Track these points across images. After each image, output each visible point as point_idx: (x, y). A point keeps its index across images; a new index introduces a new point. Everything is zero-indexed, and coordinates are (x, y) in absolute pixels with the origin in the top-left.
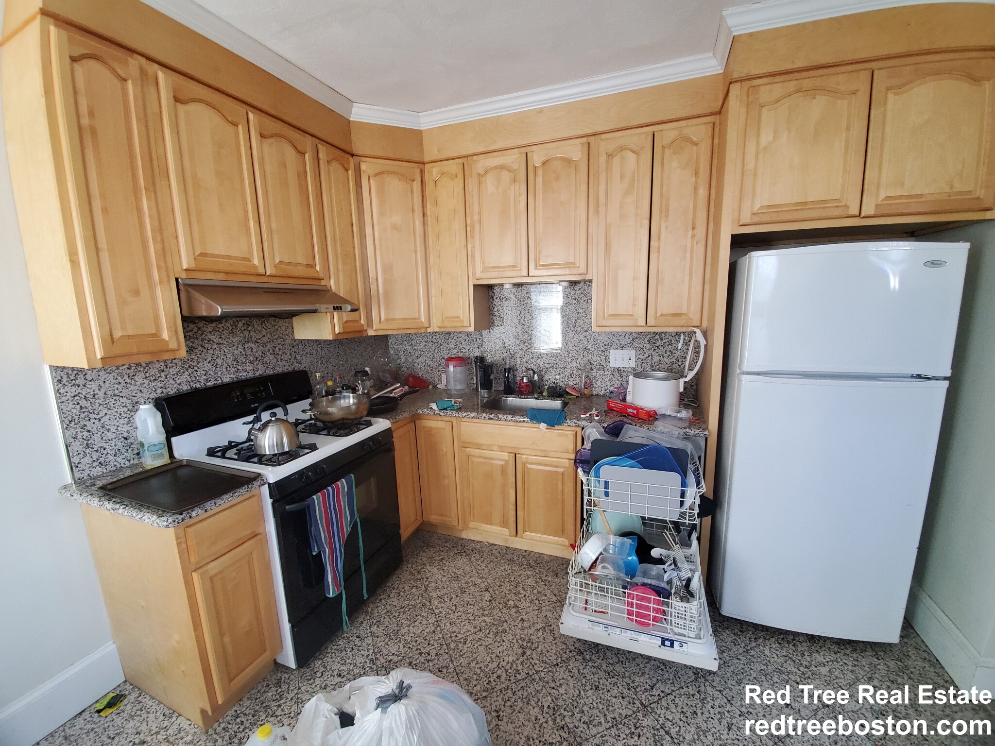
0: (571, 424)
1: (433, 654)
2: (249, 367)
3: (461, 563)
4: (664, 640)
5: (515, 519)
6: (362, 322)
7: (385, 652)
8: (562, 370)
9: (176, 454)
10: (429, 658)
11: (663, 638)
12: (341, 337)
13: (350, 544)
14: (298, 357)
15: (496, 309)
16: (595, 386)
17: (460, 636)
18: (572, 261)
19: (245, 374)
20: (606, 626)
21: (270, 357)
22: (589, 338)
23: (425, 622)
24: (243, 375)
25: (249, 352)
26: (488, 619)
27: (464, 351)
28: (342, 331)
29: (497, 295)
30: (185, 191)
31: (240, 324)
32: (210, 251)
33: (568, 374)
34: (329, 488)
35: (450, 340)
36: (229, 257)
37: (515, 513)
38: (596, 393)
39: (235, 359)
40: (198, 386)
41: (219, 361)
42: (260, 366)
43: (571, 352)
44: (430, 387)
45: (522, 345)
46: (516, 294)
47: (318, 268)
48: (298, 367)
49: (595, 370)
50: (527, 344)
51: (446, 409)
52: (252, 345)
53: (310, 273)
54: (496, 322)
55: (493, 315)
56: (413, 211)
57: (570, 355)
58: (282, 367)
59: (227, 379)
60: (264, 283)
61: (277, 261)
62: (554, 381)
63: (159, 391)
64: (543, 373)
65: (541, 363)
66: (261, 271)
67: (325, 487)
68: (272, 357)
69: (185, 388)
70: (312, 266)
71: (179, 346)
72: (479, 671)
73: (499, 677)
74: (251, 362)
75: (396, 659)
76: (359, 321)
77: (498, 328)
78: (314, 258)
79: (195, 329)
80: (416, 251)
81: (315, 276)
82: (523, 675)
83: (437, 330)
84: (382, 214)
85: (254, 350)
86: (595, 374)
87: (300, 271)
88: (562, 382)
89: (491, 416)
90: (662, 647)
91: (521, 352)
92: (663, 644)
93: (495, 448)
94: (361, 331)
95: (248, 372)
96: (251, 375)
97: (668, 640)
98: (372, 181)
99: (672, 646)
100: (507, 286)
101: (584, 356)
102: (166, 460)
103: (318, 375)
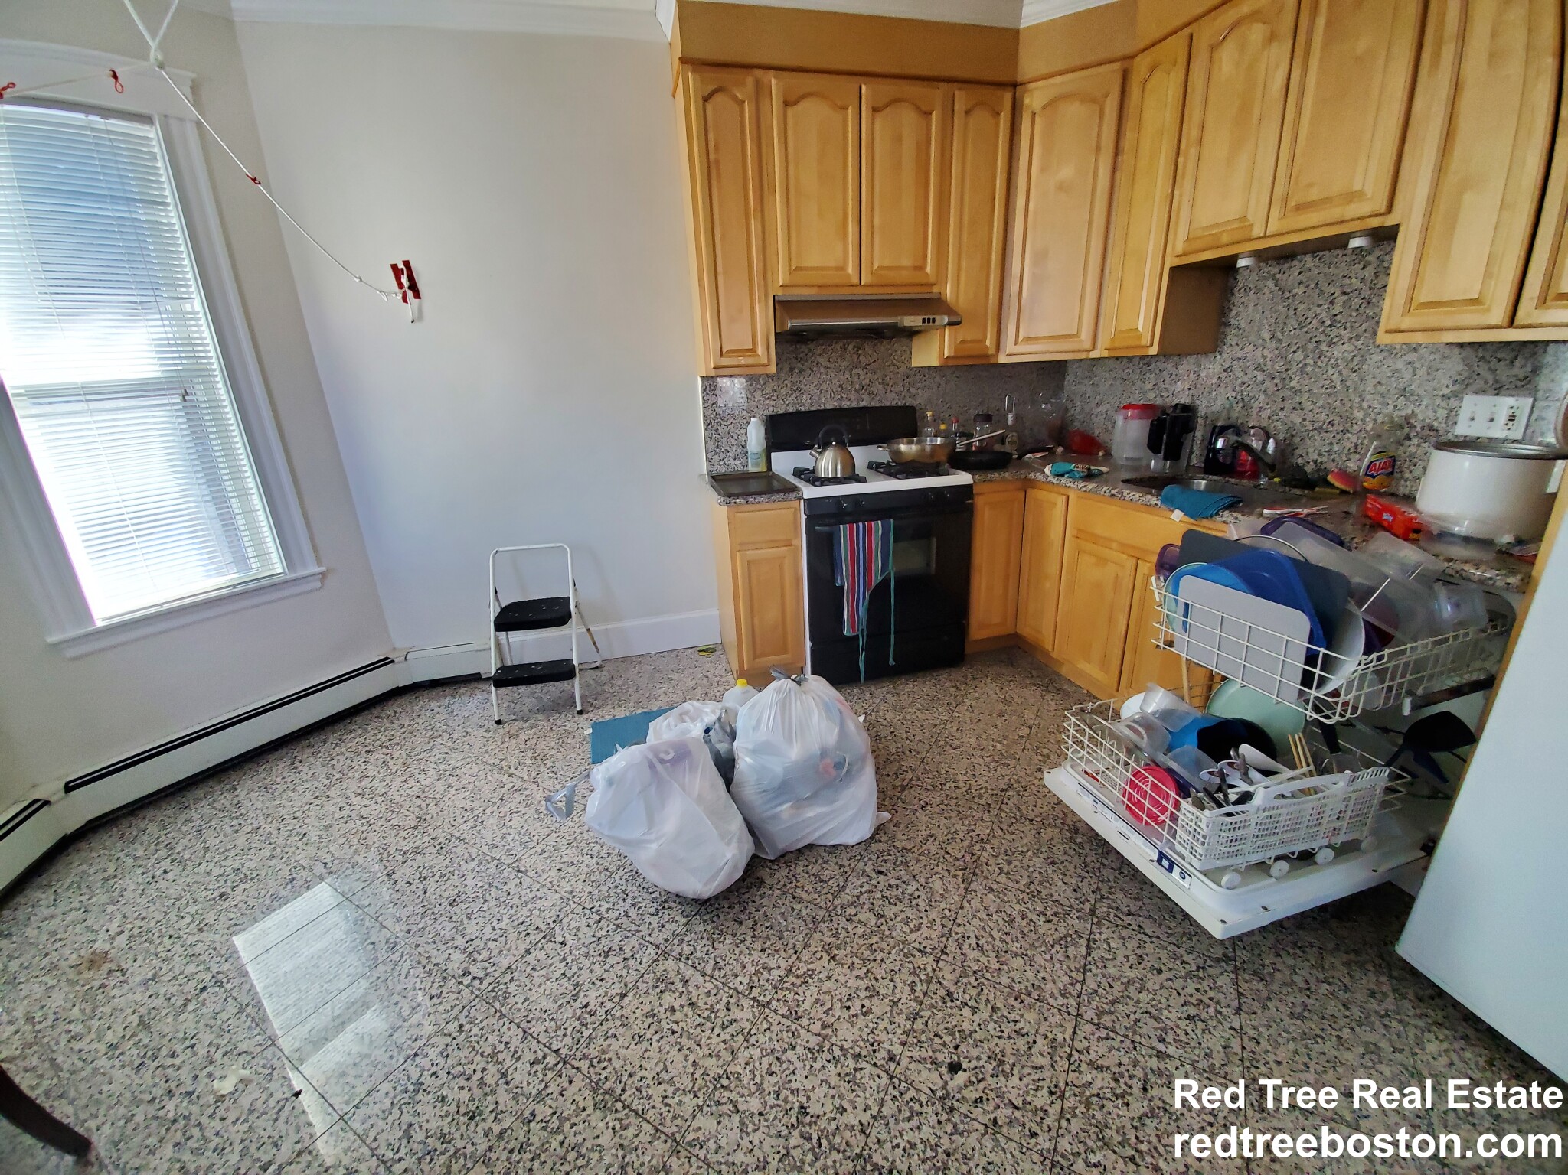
0: (1228, 520)
1: (917, 738)
2: (853, 395)
3: (1031, 694)
4: (1162, 856)
5: (1119, 662)
6: (988, 343)
7: (881, 714)
8: (1339, 437)
9: (774, 468)
10: (911, 738)
11: (1160, 852)
12: (950, 363)
13: (879, 593)
14: (913, 390)
15: (1234, 313)
16: (1407, 475)
17: (955, 741)
18: (1357, 187)
19: (848, 403)
20: (1097, 800)
21: (877, 387)
22: (1417, 365)
23: (936, 715)
24: (847, 404)
25: (855, 379)
26: (999, 747)
27: (1165, 394)
28: (952, 354)
29: (1241, 283)
30: (788, 202)
31: (850, 347)
32: (805, 264)
33: (1348, 445)
34: (861, 524)
35: (1148, 375)
36: (822, 269)
37: (1120, 653)
38: (1407, 492)
39: (840, 386)
40: (803, 409)
41: (824, 386)
42: (865, 397)
43: (1368, 397)
44: (1101, 454)
45: (1268, 384)
46: (1278, 276)
47: (929, 270)
48: (909, 402)
49: (1415, 441)
50: (1277, 381)
51: (1062, 475)
52: (860, 371)
53: (918, 278)
54: (1229, 337)
55: (1227, 324)
56: (1098, 149)
57: (1365, 405)
58: (891, 399)
59: (829, 406)
60: (859, 294)
61: (876, 266)
62: (1316, 457)
63: (771, 409)
64: (1297, 440)
65: (1298, 420)
66: (855, 281)
67: (857, 522)
68: (880, 387)
69: (792, 409)
70: (921, 268)
71: (769, 360)
72: (943, 772)
73: (957, 787)
74: (856, 390)
75: (884, 723)
76: (983, 340)
77: (1230, 349)
78: (925, 256)
79: (807, 351)
80: (1090, 224)
81: (924, 280)
82: (983, 802)
83: (1106, 354)
84: (1043, 169)
85: (862, 377)
86: (1413, 449)
87: (905, 276)
88: (1333, 460)
89: (1113, 492)
90: (1156, 864)
91: (1262, 396)
92: (1159, 861)
93: (1114, 545)
94: (987, 356)
95: (851, 401)
96: (854, 405)
97: (1168, 859)
98: (1038, 120)
99: (1170, 870)
100: (1242, 263)
101: (1396, 407)
102: (763, 468)
103: (929, 414)
